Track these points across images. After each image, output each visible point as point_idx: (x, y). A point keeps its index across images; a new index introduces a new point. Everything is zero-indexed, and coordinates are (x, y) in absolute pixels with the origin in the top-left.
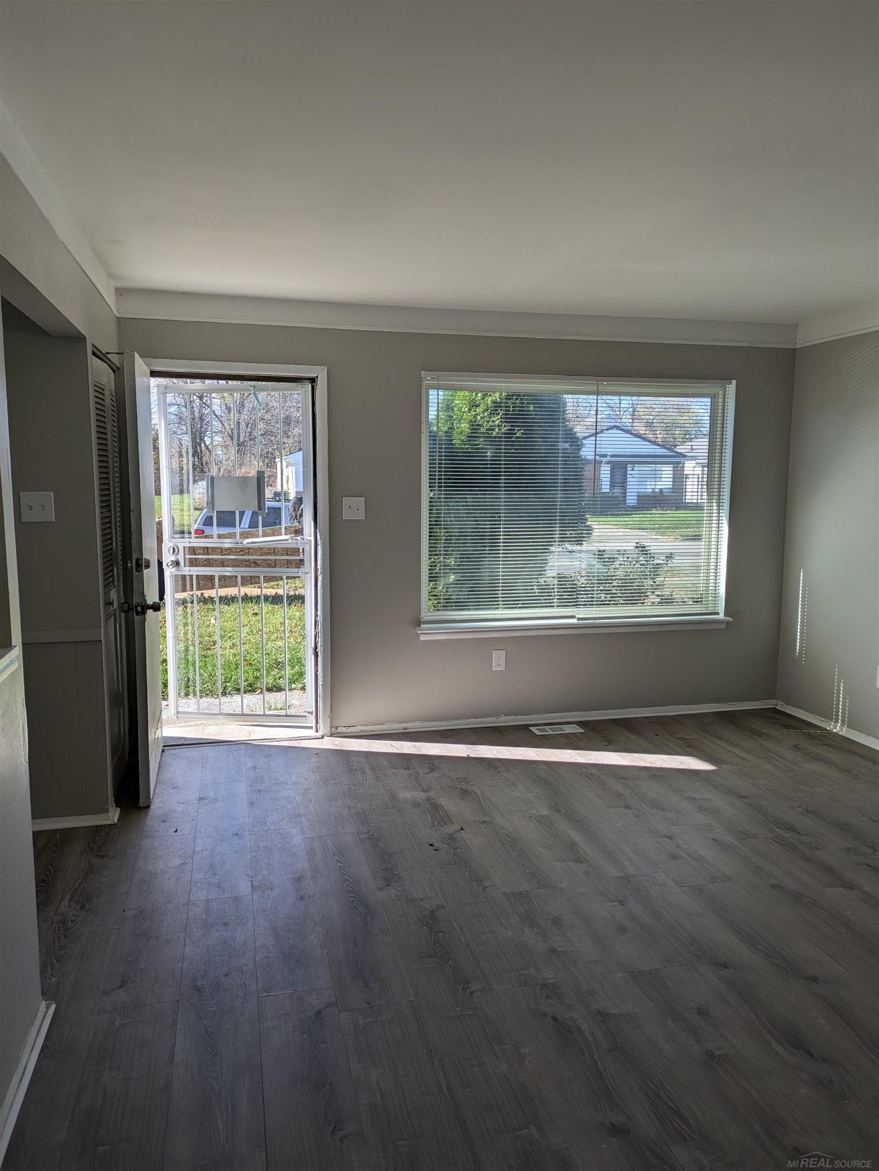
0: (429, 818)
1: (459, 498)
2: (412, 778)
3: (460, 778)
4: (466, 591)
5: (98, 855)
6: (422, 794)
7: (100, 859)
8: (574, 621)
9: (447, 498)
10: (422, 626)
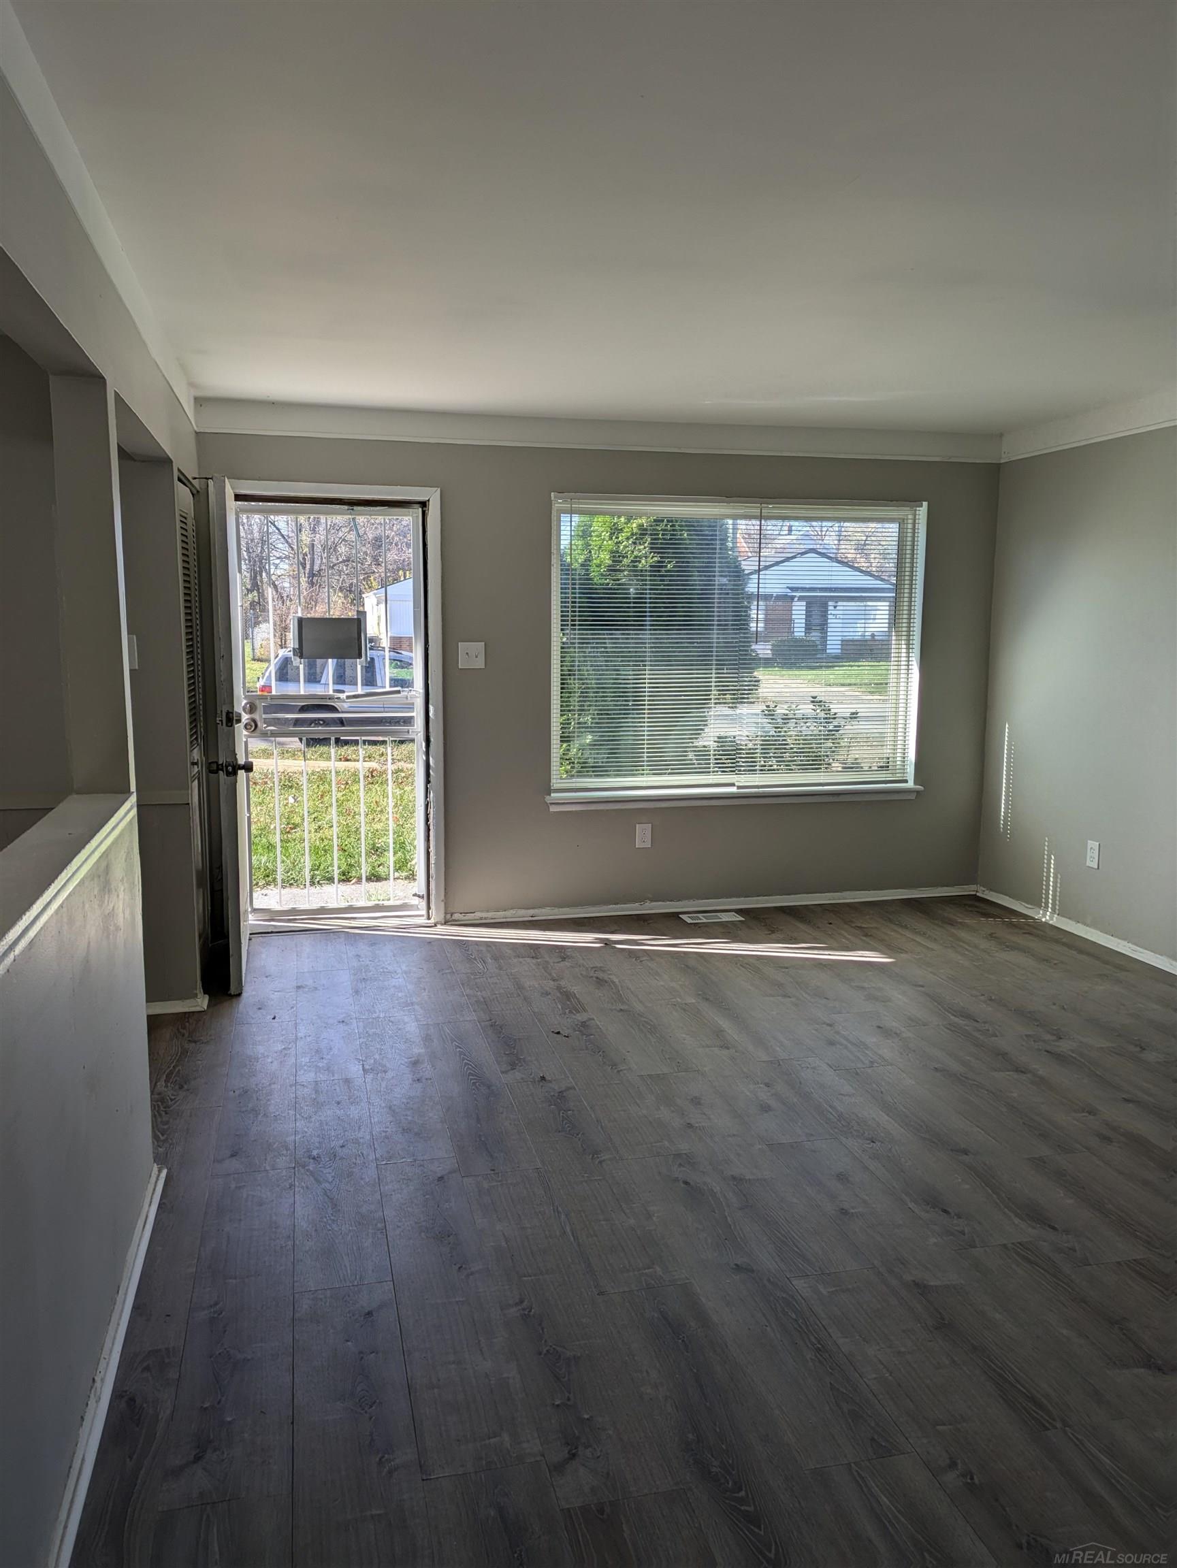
0: (560, 1007)
1: (597, 643)
2: (541, 967)
3: (597, 967)
4: (605, 754)
5: (189, 1040)
6: (552, 983)
7: (193, 1044)
8: (733, 790)
9: (583, 643)
10: (552, 795)
